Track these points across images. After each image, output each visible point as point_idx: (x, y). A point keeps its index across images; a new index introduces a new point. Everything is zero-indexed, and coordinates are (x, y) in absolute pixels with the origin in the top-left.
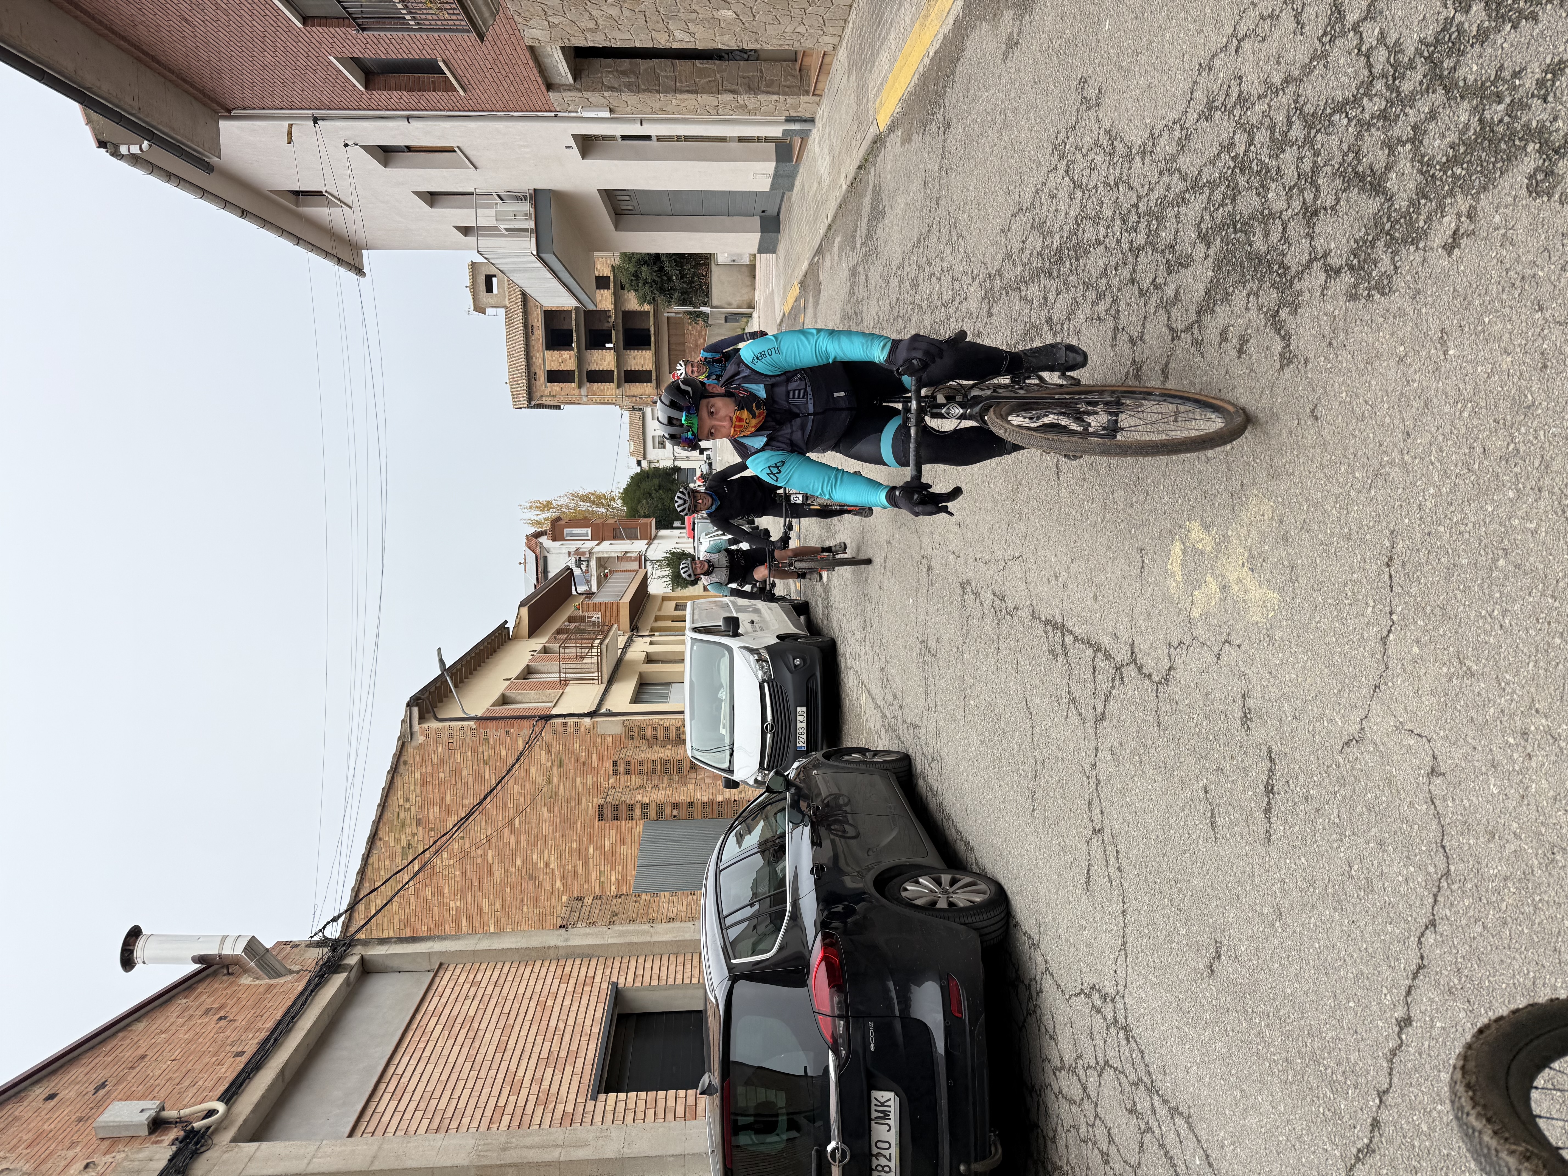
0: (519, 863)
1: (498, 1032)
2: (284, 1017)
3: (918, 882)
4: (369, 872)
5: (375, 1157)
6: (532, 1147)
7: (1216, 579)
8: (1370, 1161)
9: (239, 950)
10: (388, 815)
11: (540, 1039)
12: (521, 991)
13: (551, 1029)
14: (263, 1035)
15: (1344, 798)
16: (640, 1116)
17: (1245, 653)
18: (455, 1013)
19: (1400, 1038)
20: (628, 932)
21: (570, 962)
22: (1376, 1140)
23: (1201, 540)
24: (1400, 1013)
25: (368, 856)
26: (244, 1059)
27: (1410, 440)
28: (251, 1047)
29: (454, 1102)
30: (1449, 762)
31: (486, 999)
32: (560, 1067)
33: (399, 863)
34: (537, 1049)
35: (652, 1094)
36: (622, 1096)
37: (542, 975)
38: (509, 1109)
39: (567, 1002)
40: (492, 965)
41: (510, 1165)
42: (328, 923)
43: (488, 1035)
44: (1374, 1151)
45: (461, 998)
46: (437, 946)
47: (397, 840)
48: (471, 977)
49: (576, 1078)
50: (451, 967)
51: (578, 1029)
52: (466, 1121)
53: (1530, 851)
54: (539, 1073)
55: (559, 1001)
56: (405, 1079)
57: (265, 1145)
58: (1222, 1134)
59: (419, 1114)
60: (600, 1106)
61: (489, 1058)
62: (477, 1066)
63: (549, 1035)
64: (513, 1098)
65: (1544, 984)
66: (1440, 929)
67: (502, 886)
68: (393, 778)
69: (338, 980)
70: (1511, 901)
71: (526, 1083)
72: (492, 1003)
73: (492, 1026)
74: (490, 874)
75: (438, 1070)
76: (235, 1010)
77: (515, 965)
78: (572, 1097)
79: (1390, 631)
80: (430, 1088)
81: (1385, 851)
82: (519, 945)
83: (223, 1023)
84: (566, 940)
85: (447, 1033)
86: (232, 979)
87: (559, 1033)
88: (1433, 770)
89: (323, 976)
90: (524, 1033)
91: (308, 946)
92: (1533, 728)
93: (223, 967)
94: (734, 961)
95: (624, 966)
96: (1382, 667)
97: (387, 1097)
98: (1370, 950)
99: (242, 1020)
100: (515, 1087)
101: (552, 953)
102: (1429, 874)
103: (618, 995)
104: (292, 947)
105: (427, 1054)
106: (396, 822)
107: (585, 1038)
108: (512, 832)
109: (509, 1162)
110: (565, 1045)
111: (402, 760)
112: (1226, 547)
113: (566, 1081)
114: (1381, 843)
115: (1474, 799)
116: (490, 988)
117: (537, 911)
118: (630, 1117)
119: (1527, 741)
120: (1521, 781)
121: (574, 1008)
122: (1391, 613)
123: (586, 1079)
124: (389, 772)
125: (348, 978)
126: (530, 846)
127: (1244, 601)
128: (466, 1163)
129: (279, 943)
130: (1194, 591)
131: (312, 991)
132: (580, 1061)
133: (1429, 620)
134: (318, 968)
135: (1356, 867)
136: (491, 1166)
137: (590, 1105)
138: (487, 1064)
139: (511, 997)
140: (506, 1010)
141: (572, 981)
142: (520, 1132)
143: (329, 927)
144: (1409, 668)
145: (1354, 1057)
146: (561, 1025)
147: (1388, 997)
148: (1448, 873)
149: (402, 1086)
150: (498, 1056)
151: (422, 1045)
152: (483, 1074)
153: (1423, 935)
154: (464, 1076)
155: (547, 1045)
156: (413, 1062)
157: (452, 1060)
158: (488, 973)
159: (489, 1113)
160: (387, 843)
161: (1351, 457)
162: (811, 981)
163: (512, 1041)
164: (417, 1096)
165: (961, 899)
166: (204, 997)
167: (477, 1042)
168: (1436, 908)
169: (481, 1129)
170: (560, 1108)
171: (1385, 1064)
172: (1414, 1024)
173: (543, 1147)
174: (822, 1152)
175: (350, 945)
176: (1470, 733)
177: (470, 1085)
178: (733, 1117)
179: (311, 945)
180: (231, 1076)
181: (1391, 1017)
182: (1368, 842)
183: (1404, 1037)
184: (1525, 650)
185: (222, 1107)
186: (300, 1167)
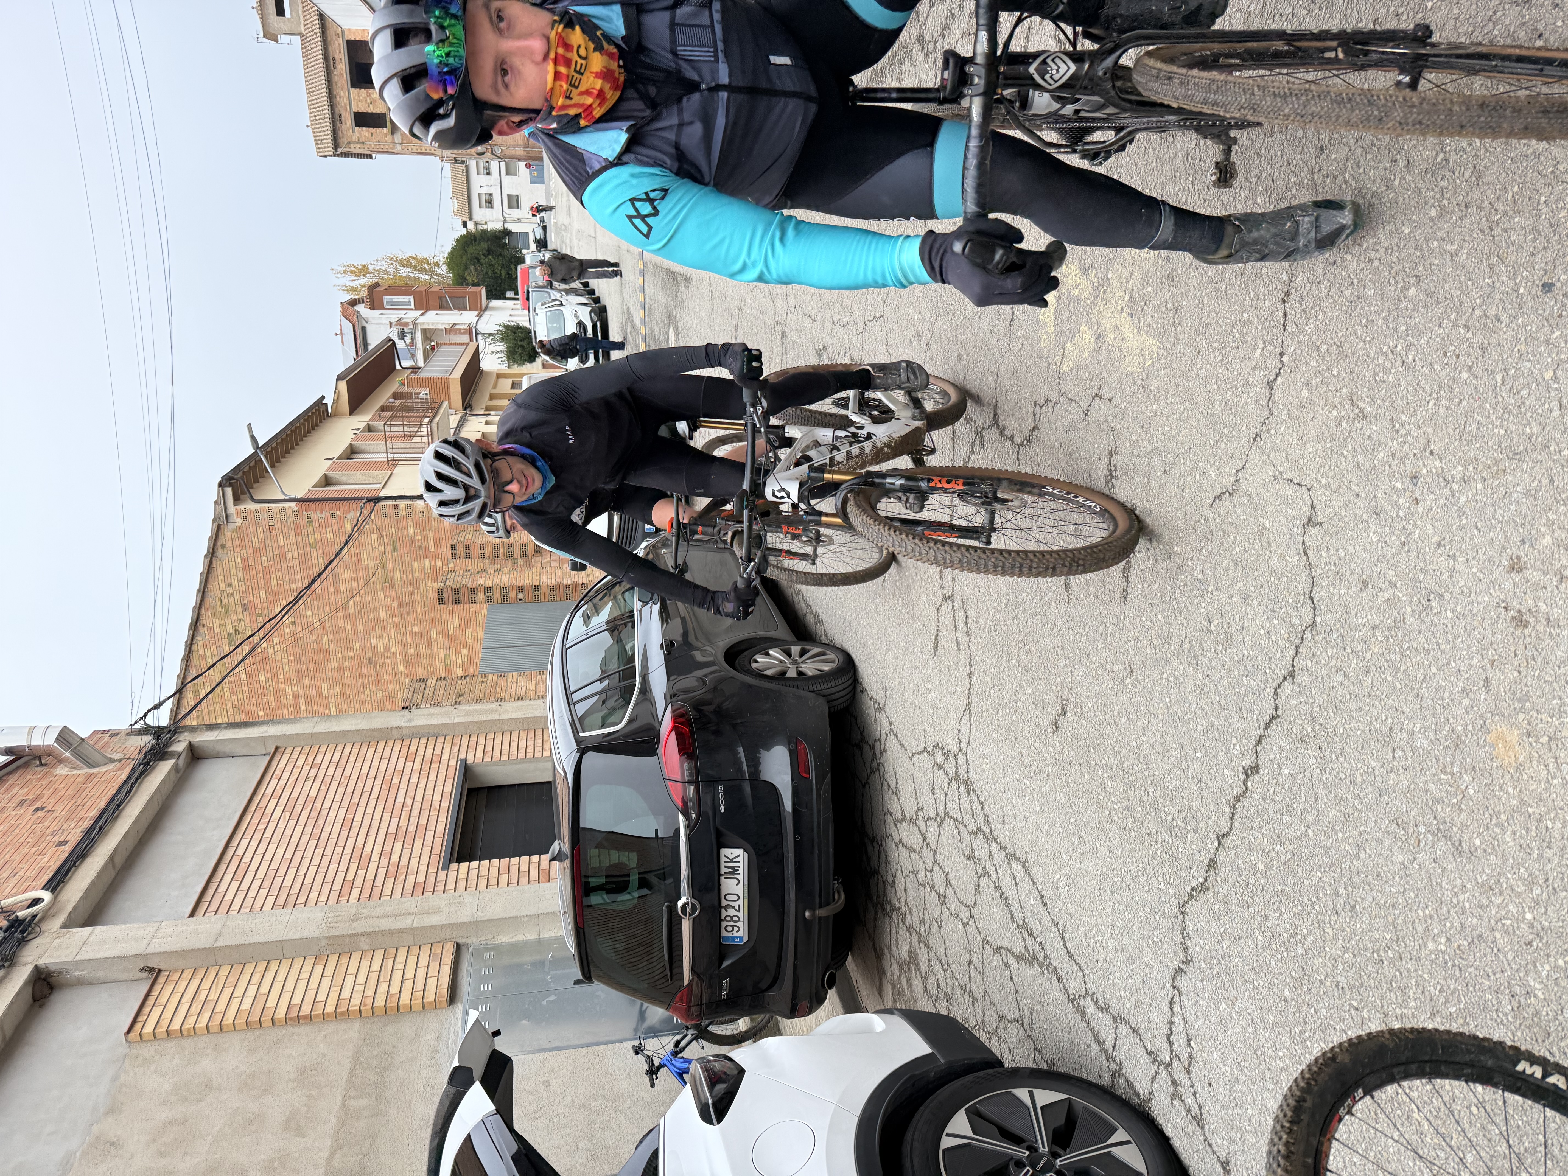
0: (357, 647)
1: (343, 811)
2: (108, 805)
3: (768, 654)
4: (194, 659)
5: (219, 935)
6: (384, 916)
7: (1092, 327)
8: (1202, 898)
9: (50, 740)
10: (209, 601)
11: (387, 816)
12: (365, 770)
13: (399, 805)
14: (87, 824)
15: (1210, 553)
16: (493, 881)
17: (1116, 406)
18: (295, 794)
19: (1245, 785)
20: (475, 711)
21: (415, 742)
22: (1210, 880)
23: (1078, 286)
24: (1248, 761)
25: (191, 643)
26: (68, 848)
27: (1324, 156)
28: (74, 836)
29: (299, 880)
30: (1328, 511)
31: (327, 779)
32: (409, 840)
33: (227, 649)
34: (384, 825)
35: (504, 861)
36: (474, 864)
37: (387, 754)
38: (359, 882)
39: (414, 779)
40: (332, 747)
41: (362, 934)
42: (149, 711)
43: (332, 814)
44: (1208, 889)
45: (301, 780)
46: (271, 731)
47: (223, 626)
48: (310, 759)
49: (427, 850)
50: (289, 750)
51: (426, 805)
52: (313, 896)
53: (1404, 598)
54: (388, 848)
55: (405, 779)
56: (247, 859)
57: (99, 931)
58: (1058, 876)
59: (263, 892)
60: (452, 875)
61: (334, 835)
62: (322, 844)
63: (397, 812)
64: (361, 872)
65: (1401, 729)
66: (1298, 680)
67: (341, 670)
68: (211, 562)
69: (164, 768)
70: (1376, 650)
71: (375, 857)
72: (335, 784)
73: (336, 806)
74: (326, 658)
75: (281, 850)
76: (52, 801)
77: (357, 747)
78: (423, 868)
79: (1278, 375)
80: (274, 866)
81: (1249, 604)
82: (359, 727)
83: (40, 814)
84: (410, 721)
85: (288, 814)
86: (45, 769)
87: (407, 809)
88: (1310, 520)
89: (148, 763)
90: (370, 810)
91: (128, 734)
92: (1424, 471)
93: (34, 758)
94: (582, 735)
95: (472, 743)
96: (1266, 413)
97: (228, 877)
98: (1223, 703)
99: (61, 810)
100: (363, 861)
101: (396, 734)
102: (1293, 626)
103: (467, 771)
104: (112, 736)
105: (268, 835)
106: (219, 608)
107: (434, 813)
108: (347, 616)
109: (359, 930)
110: (413, 820)
111: (219, 544)
112: (1105, 292)
113: (416, 853)
114: (1245, 597)
115: (1351, 548)
116: (331, 770)
117: (380, 694)
118: (483, 883)
119: (1415, 485)
120: (1404, 528)
121: (422, 785)
122: (1282, 355)
123: (437, 850)
124: (206, 556)
125: (176, 764)
126: (368, 631)
127: (1120, 350)
128: (316, 934)
129: (95, 733)
130: (1066, 342)
131: (137, 779)
132: (430, 834)
133: (1323, 360)
134: (142, 756)
135: (1216, 622)
136: (343, 936)
137: (442, 875)
138: (332, 841)
139: (354, 776)
140: (350, 789)
141: (419, 760)
142: (371, 903)
143: (150, 715)
144: (1295, 412)
145: (1195, 804)
146: (409, 802)
147: (1237, 747)
148: (1313, 625)
149: (243, 866)
150: (344, 833)
151: (262, 827)
152: (329, 851)
153: (1279, 686)
154: (309, 853)
155: (395, 821)
156: (254, 843)
157: (295, 839)
158: (328, 755)
159: (337, 886)
160: (211, 629)
161: (1254, 180)
162: (660, 750)
163: (358, 818)
164: (261, 875)
165: (810, 668)
166: (17, 789)
167: (321, 821)
168: (1297, 660)
169: (330, 903)
170: (411, 879)
171: (1227, 810)
172: (1261, 771)
173: (395, 916)
174: (672, 909)
175: (175, 732)
176: (1354, 480)
177: (316, 862)
178: (583, 880)
179: (132, 733)
180: (55, 865)
181: (1238, 765)
182: (1231, 597)
183: (1249, 784)
184: (1427, 388)
185: (47, 896)
186: (139, 948)
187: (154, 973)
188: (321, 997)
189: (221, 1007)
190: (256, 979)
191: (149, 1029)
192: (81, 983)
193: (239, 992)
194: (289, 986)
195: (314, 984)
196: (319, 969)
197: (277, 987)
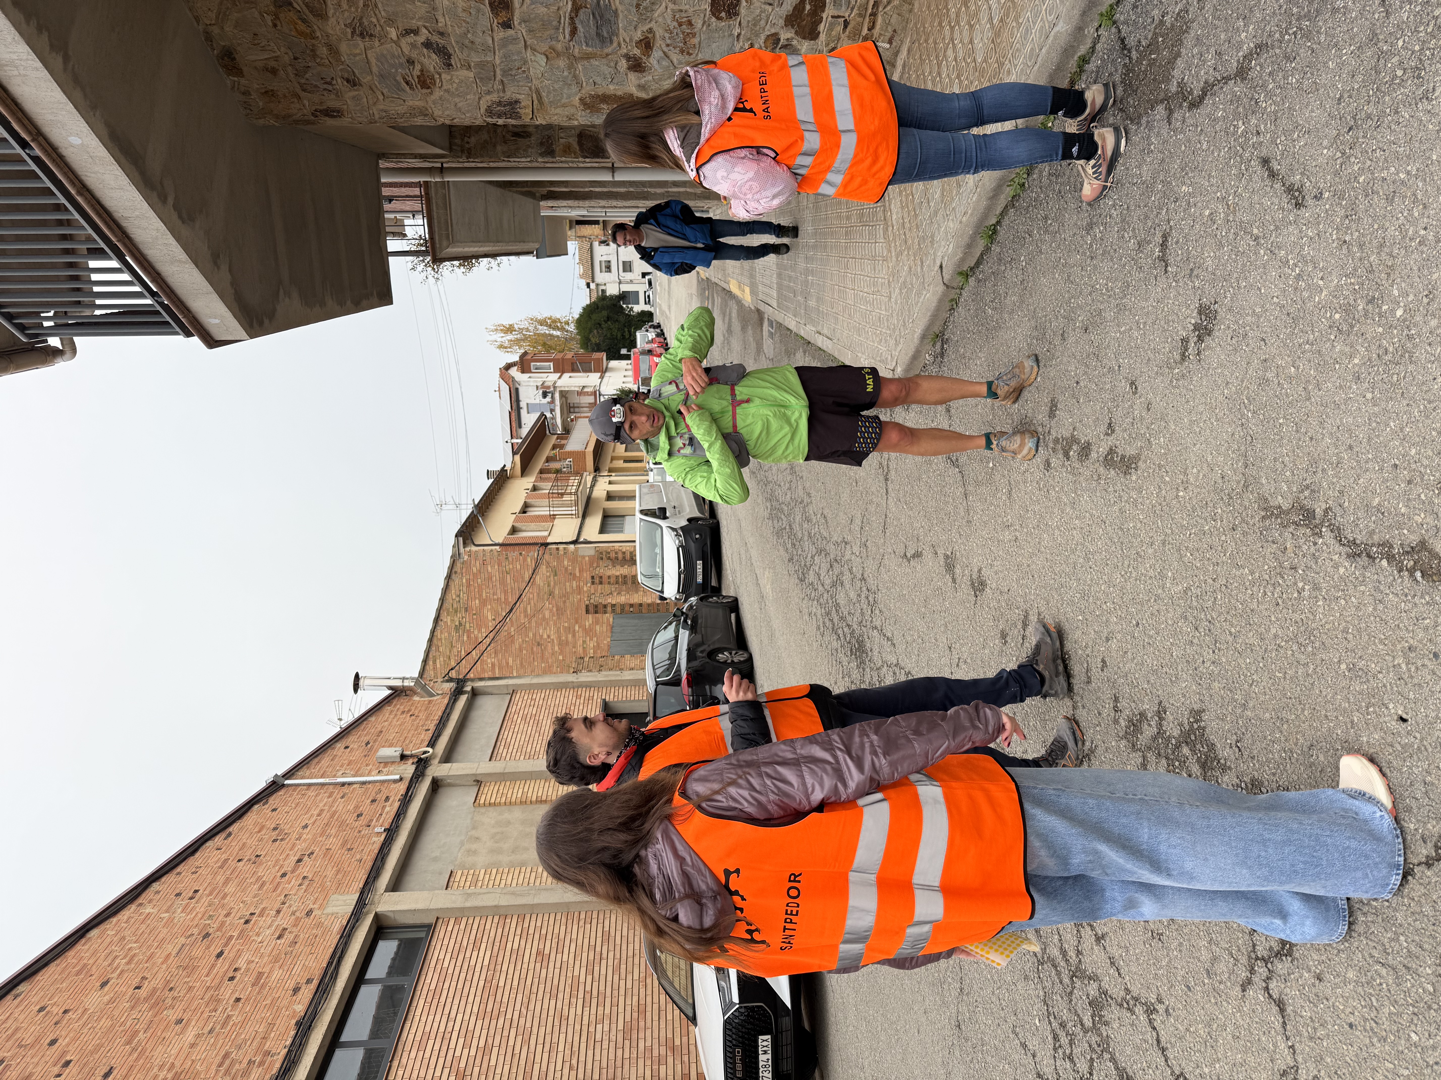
2: (443, 714)
3: (724, 653)
5: (503, 769)
9: (411, 683)
10: (446, 604)
12: (557, 703)
14: (436, 722)
18: (526, 713)
20: (609, 675)
21: (580, 689)
25: (434, 629)
26: (431, 732)
28: (432, 727)
31: (539, 707)
37: (567, 696)
40: (540, 689)
45: (527, 707)
46: (510, 682)
47: (452, 621)
48: (530, 697)
50: (520, 691)
56: (509, 740)
57: (453, 764)
59: (519, 754)
67: (521, 649)
68: (448, 582)
69: (464, 697)
72: (543, 709)
74: (513, 642)
75: (523, 737)
76: (417, 711)
77: (551, 692)
80: (521, 744)
82: (554, 681)
83: (413, 717)
84: (577, 679)
85: (524, 722)
86: (410, 697)
89: (455, 696)
93: (404, 692)
94: (658, 681)
95: (608, 691)
97: (502, 747)
99: (422, 715)
101: (571, 684)
103: (606, 704)
105: (516, 730)
106: (451, 609)
108: (526, 616)
111: (454, 572)
116: (541, 702)
117: (543, 664)
124: (445, 579)
125: (468, 697)
131: (453, 703)
134: (452, 692)
141: (582, 699)
149: (507, 743)
151: (513, 727)
154: (536, 739)
156: (511, 733)
157: (529, 733)
158: (538, 695)
160: (446, 623)
162: (683, 685)
164: (516, 747)
167: (539, 726)
175: (464, 681)
180: (427, 738)
185: (430, 750)
186: (473, 772)
187: (478, 783)
188: (550, 794)
189: (509, 795)
190: (522, 786)
191: (482, 802)
192: (450, 785)
193: (515, 791)
194: (536, 789)
195: (546, 789)
196: (547, 784)
197: (531, 790)
